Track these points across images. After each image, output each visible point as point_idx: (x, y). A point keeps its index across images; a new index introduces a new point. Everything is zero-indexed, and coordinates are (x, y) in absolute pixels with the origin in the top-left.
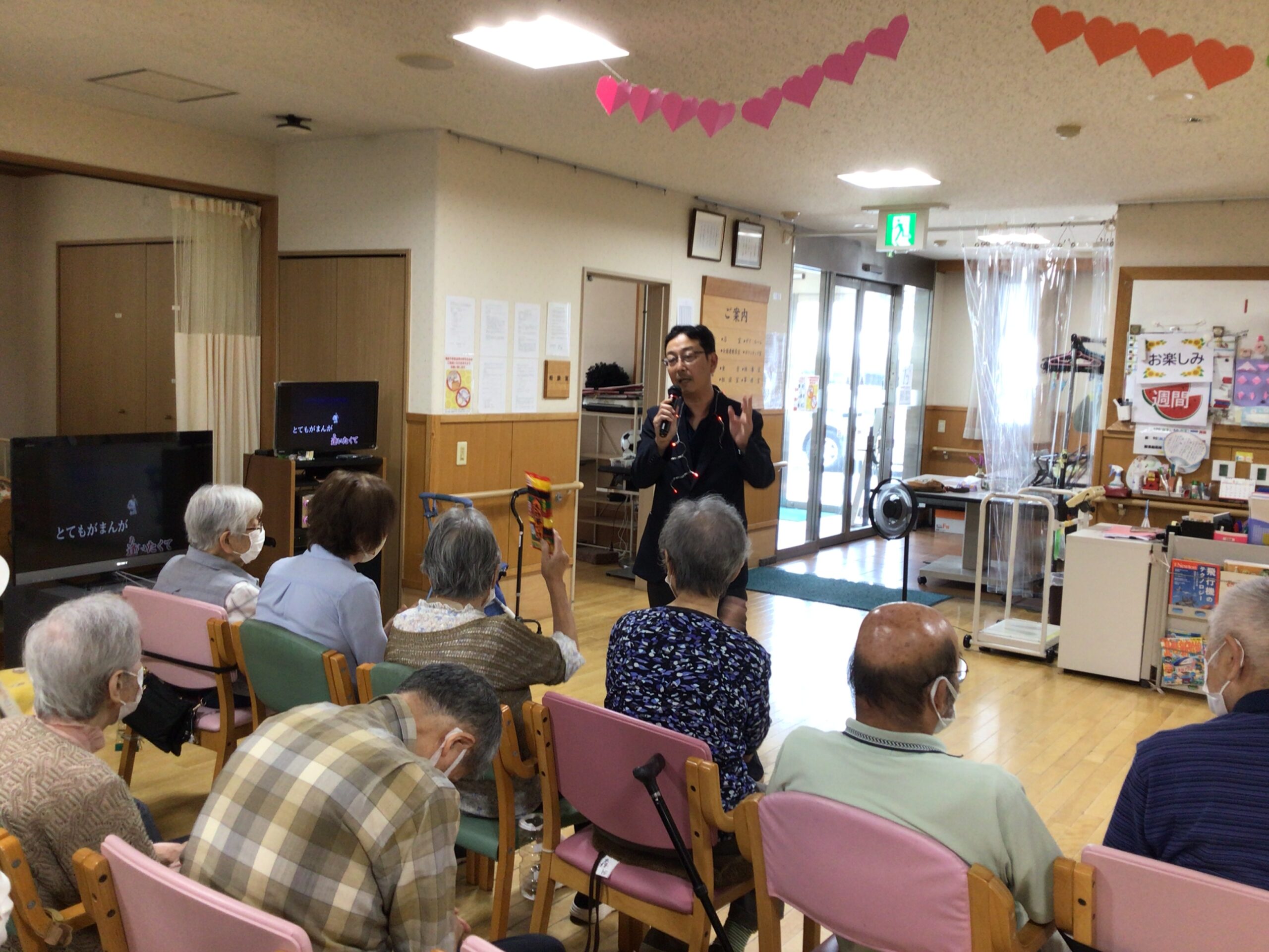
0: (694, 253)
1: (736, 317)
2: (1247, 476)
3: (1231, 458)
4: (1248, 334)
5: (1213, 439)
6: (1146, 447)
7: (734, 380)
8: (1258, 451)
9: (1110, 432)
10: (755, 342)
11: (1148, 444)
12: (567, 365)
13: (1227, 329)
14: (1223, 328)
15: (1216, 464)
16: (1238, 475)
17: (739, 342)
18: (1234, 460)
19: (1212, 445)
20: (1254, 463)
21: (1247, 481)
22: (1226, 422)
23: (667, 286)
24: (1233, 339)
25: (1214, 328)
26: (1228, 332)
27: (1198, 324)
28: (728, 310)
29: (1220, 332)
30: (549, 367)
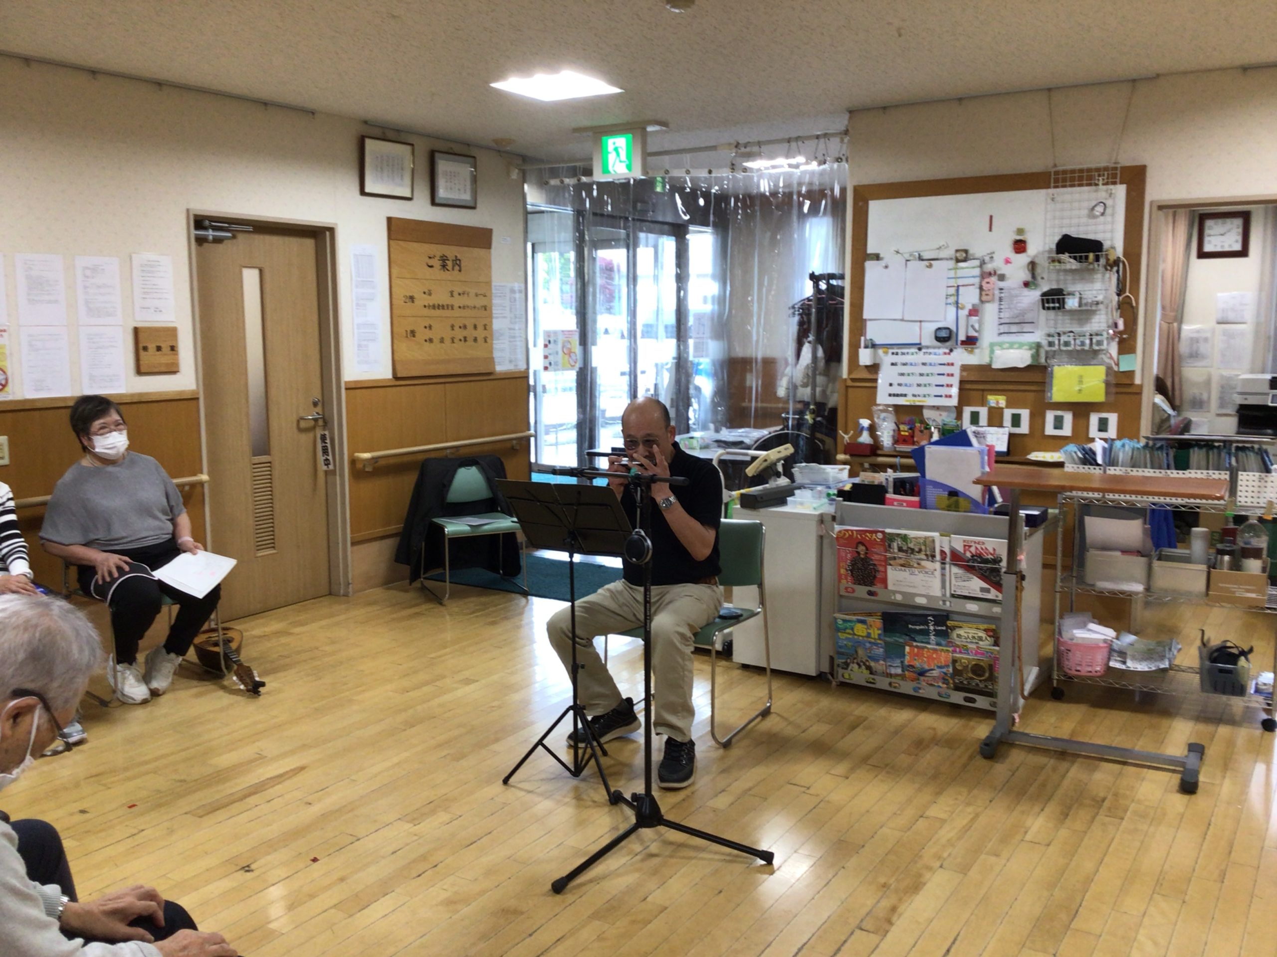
0: (367, 190)
1: (444, 266)
2: (1001, 426)
3: (983, 403)
4: (994, 255)
5: (962, 383)
6: (890, 395)
7: (448, 341)
8: (1010, 394)
9: (853, 380)
10: (477, 295)
11: (892, 392)
12: (172, 332)
13: (971, 252)
14: (966, 251)
15: (967, 411)
16: (990, 425)
17: (452, 296)
18: (986, 406)
19: (961, 389)
20: (1008, 407)
21: (1000, 430)
22: (974, 362)
23: (331, 230)
24: (977, 263)
25: (957, 251)
26: (973, 255)
27: (940, 248)
28: (430, 258)
29: (963, 256)
30: (141, 336)
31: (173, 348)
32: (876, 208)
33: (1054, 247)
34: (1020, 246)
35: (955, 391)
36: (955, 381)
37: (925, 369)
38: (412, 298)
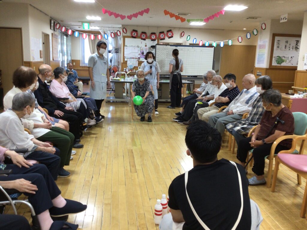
5: (138, 63)
6: (129, 65)
9: (124, 63)
15: (139, 67)
19: (138, 64)
22: (140, 61)
23: (49, 35)
27: (135, 45)
28: (54, 40)
29: (138, 47)
30: (41, 52)
32: (126, 39)
33: (150, 46)
34: (146, 46)
35: (137, 64)
36: (137, 63)
37: (134, 62)
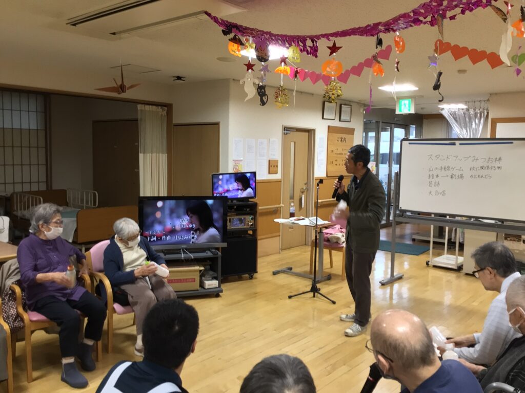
1: (341, 141)
7: (341, 165)
12: (277, 161)
17: (343, 150)
23: (314, 130)
28: (338, 138)
31: (277, 166)
32: (499, 125)
38: (333, 151)
